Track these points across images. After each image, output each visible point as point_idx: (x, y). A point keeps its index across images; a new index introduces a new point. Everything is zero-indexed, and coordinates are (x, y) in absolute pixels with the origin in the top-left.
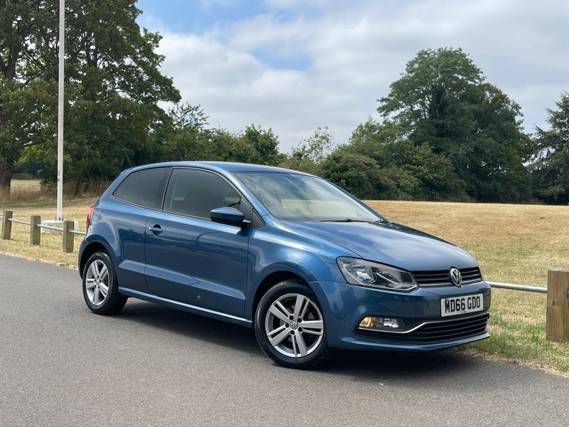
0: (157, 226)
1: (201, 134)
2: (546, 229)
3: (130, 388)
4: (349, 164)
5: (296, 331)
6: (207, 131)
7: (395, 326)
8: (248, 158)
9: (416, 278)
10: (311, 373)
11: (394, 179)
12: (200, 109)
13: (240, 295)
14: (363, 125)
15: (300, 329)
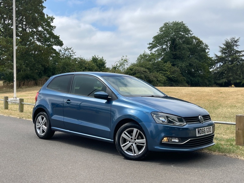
0: (69, 100)
1: (73, 60)
2: (223, 97)
3: (66, 171)
4: (136, 72)
5: (134, 144)
6: (75, 59)
7: (177, 141)
8: (93, 70)
9: (185, 120)
10: (141, 162)
11: (156, 77)
12: (72, 49)
13: (108, 129)
14: (142, 55)
15: (135, 143)
